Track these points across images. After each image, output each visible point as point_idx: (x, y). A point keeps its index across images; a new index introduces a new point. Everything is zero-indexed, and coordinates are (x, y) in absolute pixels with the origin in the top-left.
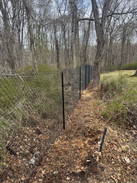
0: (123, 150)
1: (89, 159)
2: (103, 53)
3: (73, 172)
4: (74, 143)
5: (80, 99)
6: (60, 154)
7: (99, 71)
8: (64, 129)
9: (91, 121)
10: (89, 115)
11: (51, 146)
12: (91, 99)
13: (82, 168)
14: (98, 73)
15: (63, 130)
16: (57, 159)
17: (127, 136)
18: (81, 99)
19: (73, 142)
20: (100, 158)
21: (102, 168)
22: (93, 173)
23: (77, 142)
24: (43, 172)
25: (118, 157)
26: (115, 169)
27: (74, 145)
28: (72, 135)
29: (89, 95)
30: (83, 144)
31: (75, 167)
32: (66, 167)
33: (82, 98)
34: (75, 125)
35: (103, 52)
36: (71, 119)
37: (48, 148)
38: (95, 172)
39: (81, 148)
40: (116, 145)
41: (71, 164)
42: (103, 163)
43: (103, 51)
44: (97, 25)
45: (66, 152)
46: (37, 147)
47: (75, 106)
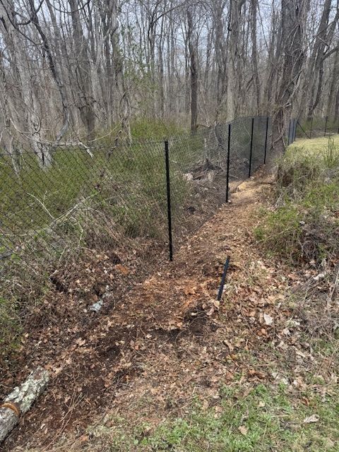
0: (269, 302)
1: (195, 312)
2: (296, 87)
3: (160, 329)
4: (179, 285)
5: (227, 201)
6: (146, 299)
7: (284, 134)
8: (171, 260)
9: (231, 248)
10: (231, 237)
11: (135, 286)
12: (251, 202)
13: (179, 325)
14: (281, 139)
15: (167, 262)
16: (140, 306)
17: (291, 279)
18: (230, 201)
19: (178, 282)
20: (215, 311)
21: (214, 328)
22: (193, 332)
23: (186, 284)
24: (110, 324)
25: (253, 314)
26: (236, 332)
27: (177, 288)
28: (181, 272)
29: (249, 193)
30: (195, 288)
31: (167, 321)
32: (151, 319)
33: (233, 200)
34: (195, 255)
35: (298, 85)
36: (192, 243)
37: (128, 290)
38: (198, 332)
39: (190, 294)
40: (257, 293)
41: (162, 316)
42: (219, 319)
43: (298, 82)
44: (287, 12)
45: (159, 298)
46: (109, 285)
47: (209, 217)
